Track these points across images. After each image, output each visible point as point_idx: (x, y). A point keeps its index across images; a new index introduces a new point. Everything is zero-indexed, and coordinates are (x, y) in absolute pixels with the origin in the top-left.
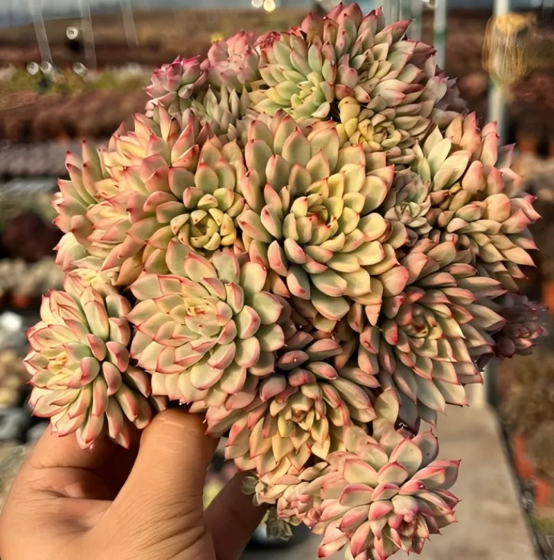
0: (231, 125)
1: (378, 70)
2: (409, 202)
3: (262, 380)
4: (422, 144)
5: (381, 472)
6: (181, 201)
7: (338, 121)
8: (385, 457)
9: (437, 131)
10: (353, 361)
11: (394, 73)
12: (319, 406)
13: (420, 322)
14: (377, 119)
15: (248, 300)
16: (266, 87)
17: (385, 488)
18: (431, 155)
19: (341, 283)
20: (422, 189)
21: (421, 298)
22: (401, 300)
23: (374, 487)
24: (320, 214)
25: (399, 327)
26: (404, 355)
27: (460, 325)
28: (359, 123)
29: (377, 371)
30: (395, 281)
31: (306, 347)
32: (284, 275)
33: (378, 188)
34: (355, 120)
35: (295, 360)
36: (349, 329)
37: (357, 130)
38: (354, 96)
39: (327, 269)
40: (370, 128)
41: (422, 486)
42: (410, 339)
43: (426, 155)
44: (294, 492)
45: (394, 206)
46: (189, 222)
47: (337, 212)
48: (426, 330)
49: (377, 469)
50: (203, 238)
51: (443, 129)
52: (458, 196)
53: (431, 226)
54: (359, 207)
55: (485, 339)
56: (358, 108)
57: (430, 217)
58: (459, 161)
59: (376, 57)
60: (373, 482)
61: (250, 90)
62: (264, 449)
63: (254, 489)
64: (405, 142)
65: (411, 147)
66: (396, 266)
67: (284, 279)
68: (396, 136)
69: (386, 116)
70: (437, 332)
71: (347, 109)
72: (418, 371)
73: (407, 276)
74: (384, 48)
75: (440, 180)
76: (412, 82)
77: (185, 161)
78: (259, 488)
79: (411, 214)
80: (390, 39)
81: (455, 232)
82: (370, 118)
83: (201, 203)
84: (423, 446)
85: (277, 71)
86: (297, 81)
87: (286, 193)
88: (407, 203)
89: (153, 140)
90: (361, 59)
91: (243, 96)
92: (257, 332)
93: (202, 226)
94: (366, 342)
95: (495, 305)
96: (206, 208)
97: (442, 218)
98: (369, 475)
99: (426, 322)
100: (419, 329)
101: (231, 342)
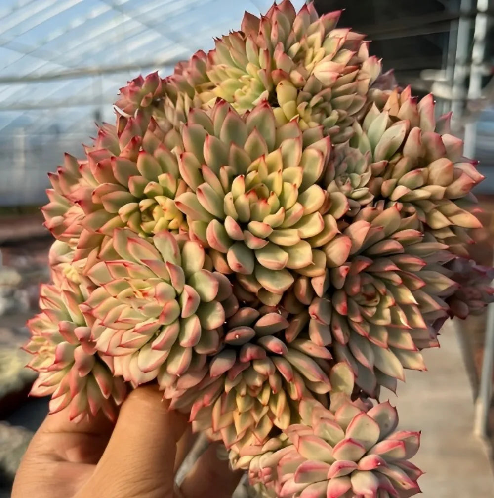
0: (182, 123)
1: (313, 57)
2: (349, 174)
3: (210, 359)
4: (361, 122)
5: (337, 448)
6: (128, 190)
7: (277, 105)
8: (342, 432)
9: (374, 108)
10: (304, 334)
11: (329, 57)
12: (273, 381)
13: (371, 291)
14: (315, 100)
15: (189, 279)
16: (213, 87)
17: (340, 468)
18: (371, 130)
19: (283, 257)
20: (362, 160)
21: (368, 267)
22: (347, 269)
23: (331, 463)
24: (259, 191)
25: (348, 297)
26: (357, 324)
27: (412, 291)
28: (297, 105)
29: (329, 341)
30: (338, 251)
31: (252, 324)
32: (224, 252)
33: (315, 160)
34: (293, 102)
35: (237, 337)
36: (297, 302)
37: (296, 112)
38: (290, 80)
39: (268, 244)
40: (308, 110)
41: (379, 464)
42: (362, 308)
43: (365, 130)
44: (259, 464)
45: (334, 179)
46: (138, 209)
47: (277, 188)
48: (378, 299)
49: (333, 445)
50: (151, 223)
51: (381, 108)
52: (399, 164)
53: (374, 195)
54: (298, 181)
55: (439, 303)
56: (294, 91)
57: (373, 186)
58: (398, 131)
59: (311, 46)
60: (328, 458)
61: (200, 92)
62: (226, 422)
63: (228, 456)
64: (344, 121)
65: (351, 125)
66: (338, 235)
67: (225, 256)
68: (334, 115)
69: (322, 96)
70: (390, 301)
71: (283, 92)
72: (374, 340)
73: (349, 244)
74: (317, 37)
75: (380, 150)
76: (347, 65)
77: (127, 152)
78: (232, 456)
79: (352, 185)
80: (322, 29)
81: (399, 200)
82: (309, 101)
83: (146, 191)
84: (380, 420)
85: (221, 71)
86: (238, 76)
87: (224, 172)
88: (347, 175)
89: (101, 137)
90: (295, 48)
91: (195, 98)
92: (198, 310)
93: (149, 212)
94: (314, 314)
95: (446, 271)
96: (151, 195)
97: (385, 186)
98: (326, 451)
99: (377, 291)
100: (370, 298)
101: (173, 323)
